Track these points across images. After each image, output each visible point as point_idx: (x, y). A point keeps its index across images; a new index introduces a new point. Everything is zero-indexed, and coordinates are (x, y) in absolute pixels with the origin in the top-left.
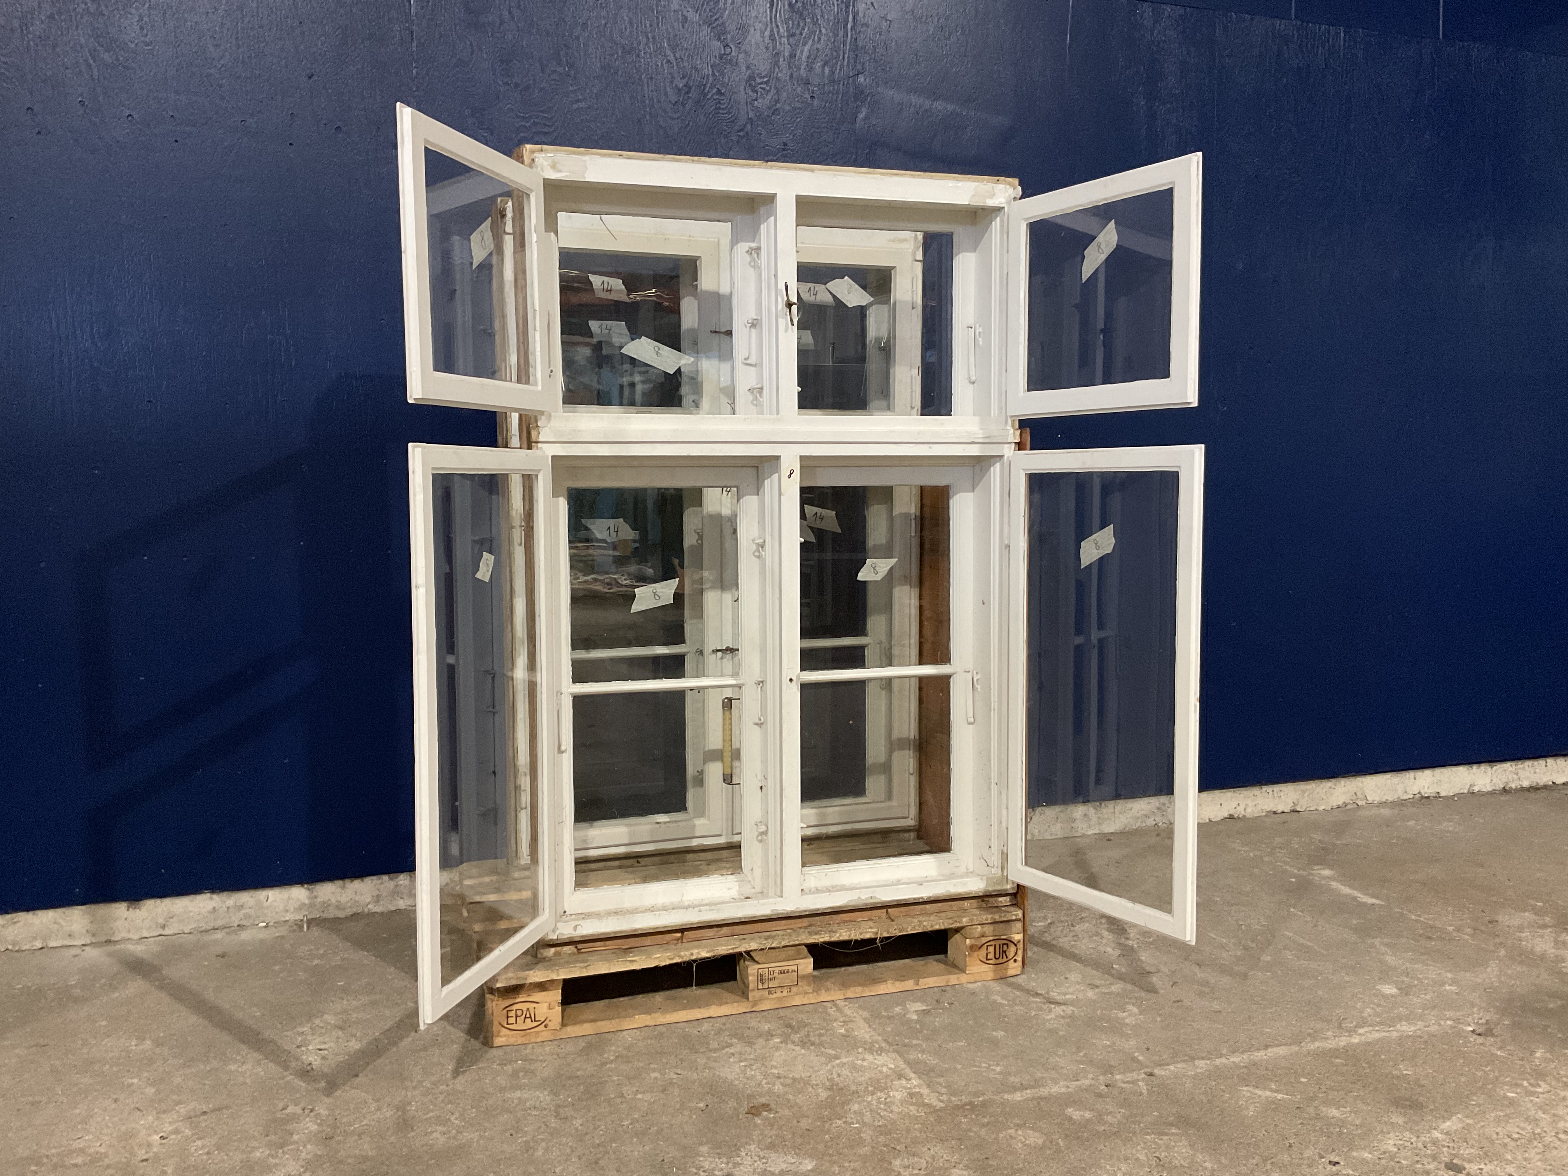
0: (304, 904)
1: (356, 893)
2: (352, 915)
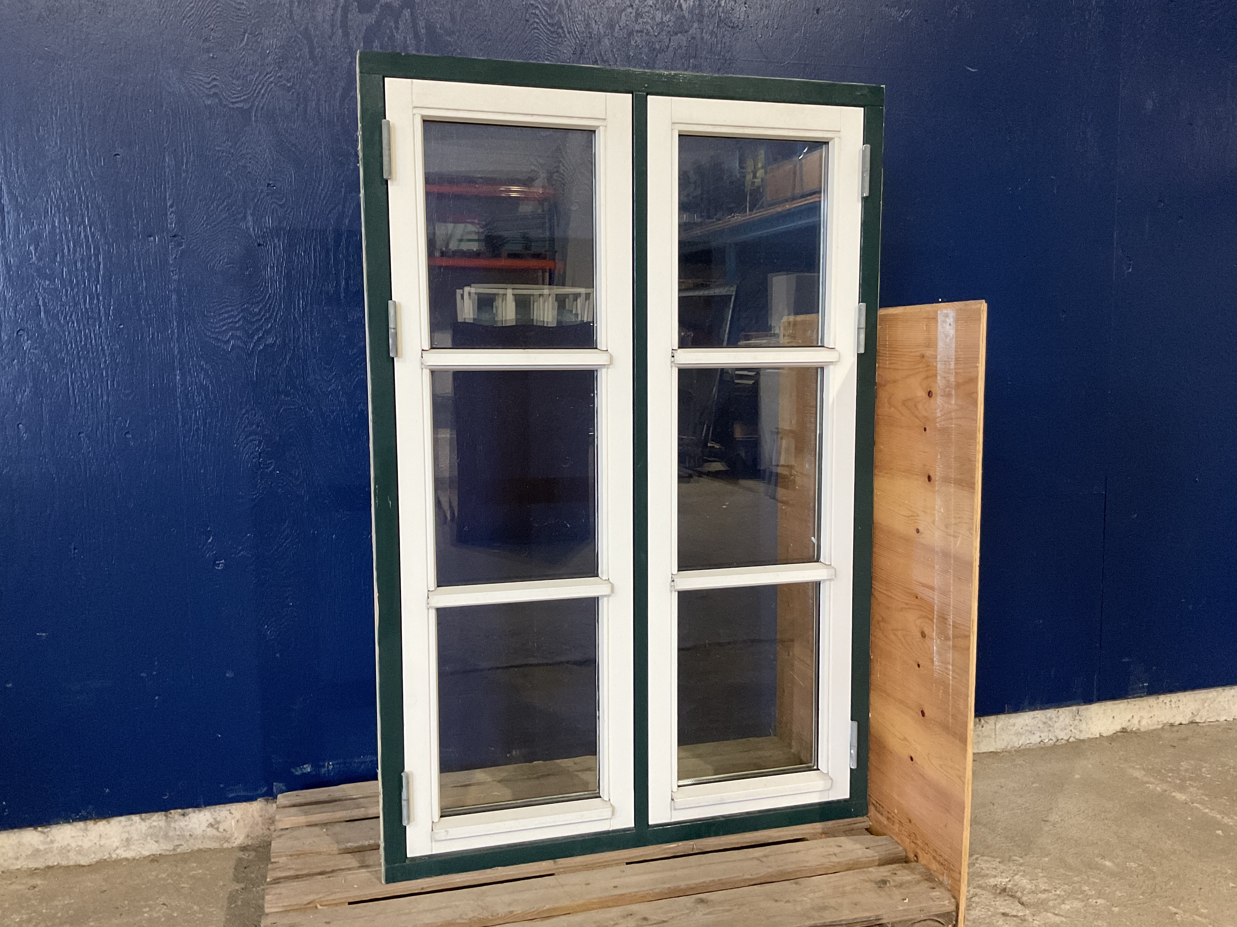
0: (38, 850)
1: (101, 835)
2: (97, 862)
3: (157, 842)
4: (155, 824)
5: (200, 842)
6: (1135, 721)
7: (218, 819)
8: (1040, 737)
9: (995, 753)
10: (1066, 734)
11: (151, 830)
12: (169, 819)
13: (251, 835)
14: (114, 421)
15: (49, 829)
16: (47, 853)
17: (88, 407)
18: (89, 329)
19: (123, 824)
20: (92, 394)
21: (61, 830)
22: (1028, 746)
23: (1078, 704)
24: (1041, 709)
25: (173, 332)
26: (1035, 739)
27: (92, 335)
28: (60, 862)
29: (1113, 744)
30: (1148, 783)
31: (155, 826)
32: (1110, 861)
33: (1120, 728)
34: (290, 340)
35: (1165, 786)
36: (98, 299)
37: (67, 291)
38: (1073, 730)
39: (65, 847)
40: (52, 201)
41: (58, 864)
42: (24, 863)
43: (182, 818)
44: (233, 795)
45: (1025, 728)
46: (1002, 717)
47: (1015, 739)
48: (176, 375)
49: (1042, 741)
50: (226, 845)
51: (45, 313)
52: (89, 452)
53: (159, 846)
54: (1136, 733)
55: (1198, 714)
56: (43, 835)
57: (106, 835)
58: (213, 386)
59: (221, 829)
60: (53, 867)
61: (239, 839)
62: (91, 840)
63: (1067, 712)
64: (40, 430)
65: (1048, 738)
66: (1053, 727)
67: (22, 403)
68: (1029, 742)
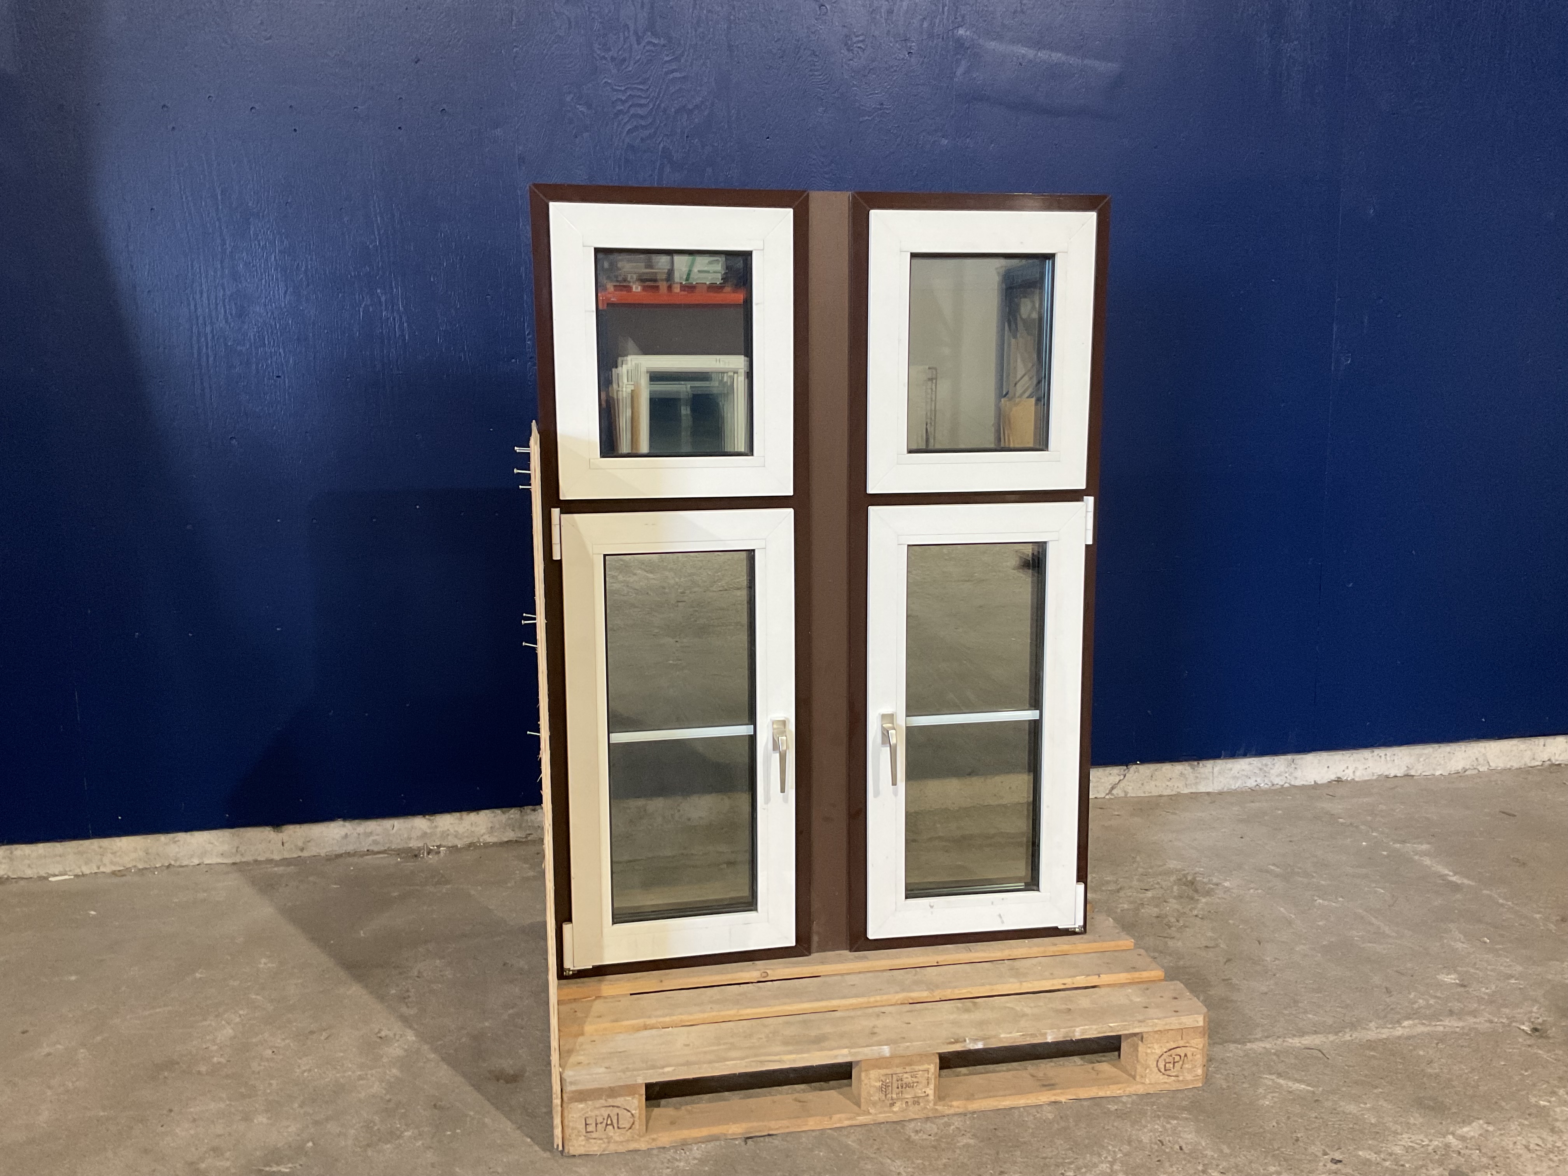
0: (426, 833)
1: (472, 824)
2: (468, 845)
6: (1350, 772)
8: (1257, 781)
9: (1214, 793)
10: (1281, 780)
22: (1244, 790)
23: (1294, 753)
24: (1256, 756)
26: (1251, 783)
29: (1328, 791)
33: (1335, 777)
38: (1289, 777)
45: (1241, 773)
46: (1219, 762)
47: (1232, 782)
49: (1257, 785)
54: (1349, 782)
55: (1412, 768)
63: (1283, 760)
65: (1263, 782)
66: (1269, 773)
68: (1245, 785)
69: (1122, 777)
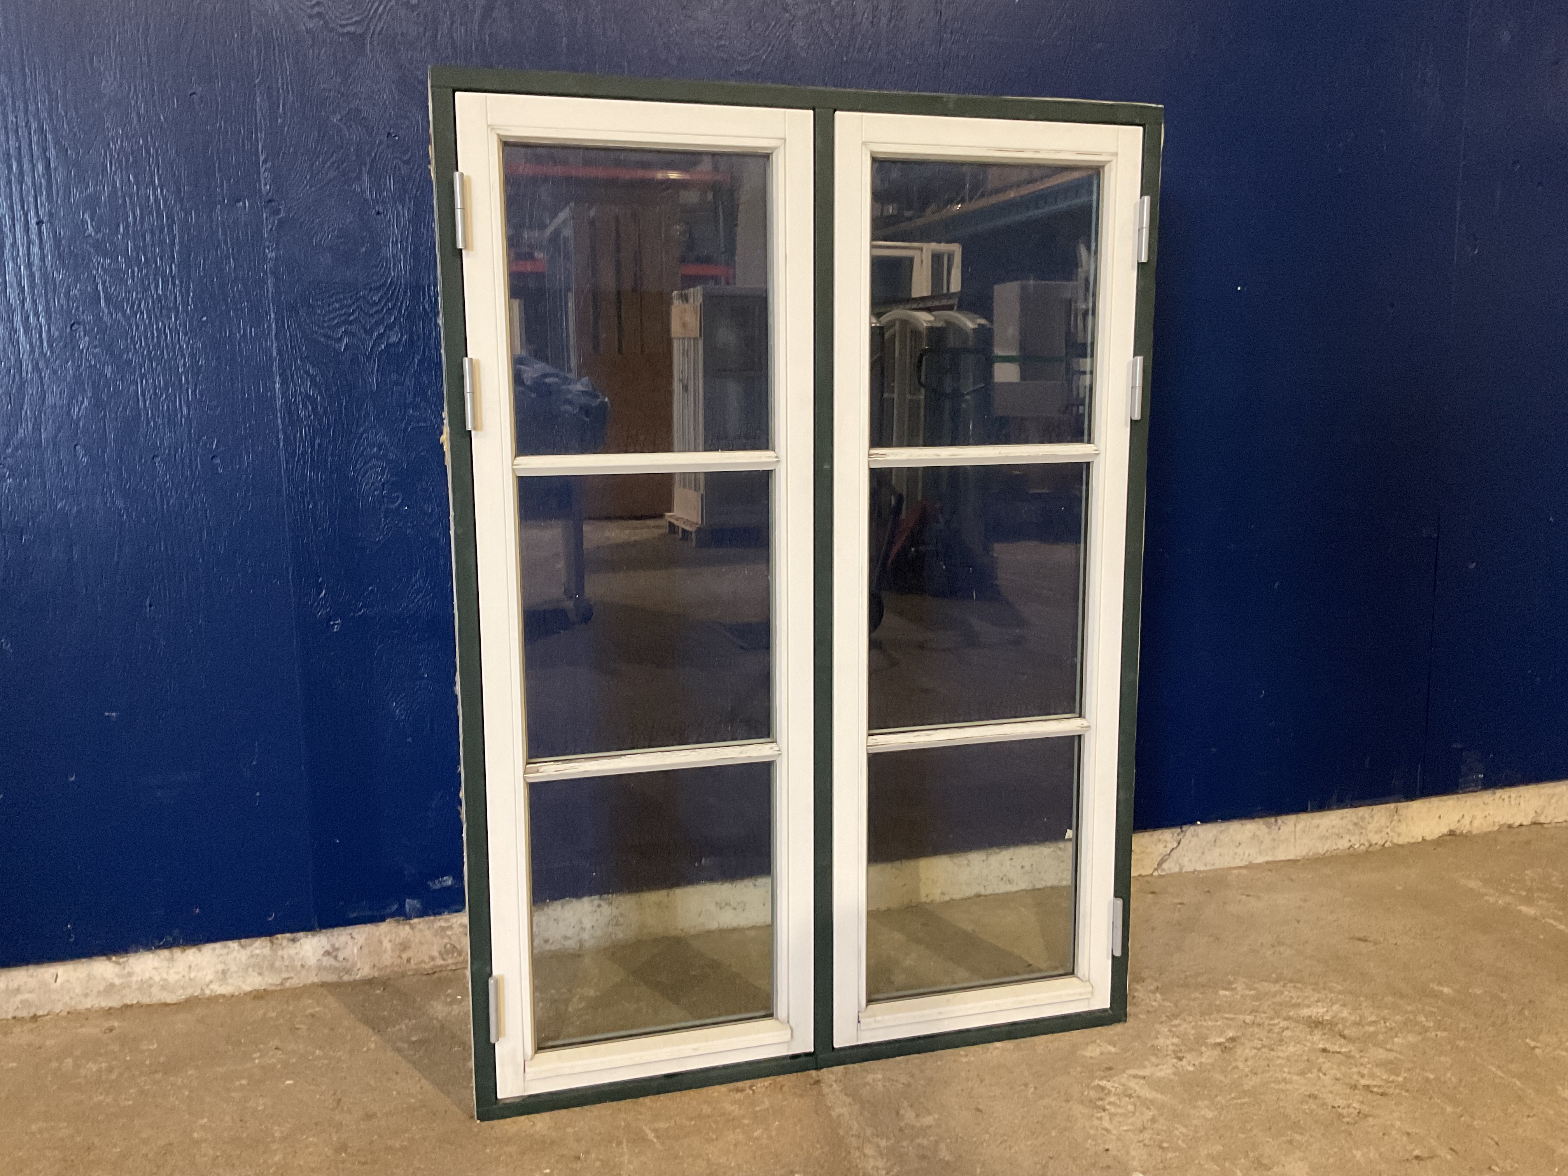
3: (260, 974)
4: (258, 952)
5: (314, 974)
6: (1466, 821)
7: (337, 945)
8: (1350, 841)
9: (1294, 862)
10: (1381, 838)
11: (253, 960)
12: (275, 946)
13: (379, 965)
14: (198, 442)
15: (125, 959)
16: (124, 988)
17: (163, 423)
18: (163, 322)
19: (217, 952)
20: (168, 407)
21: (142, 960)
22: (1334, 853)
23: (1399, 801)
24: (1352, 806)
25: (269, 326)
26: (1343, 844)
27: (167, 331)
28: (140, 999)
29: (1439, 849)
30: (1486, 895)
31: (258, 955)
32: (1448, 986)
33: (1448, 829)
34: (419, 336)
35: (1508, 899)
36: (174, 284)
37: (133, 272)
38: (1391, 834)
39: (146, 982)
40: (111, 155)
41: (138, 1002)
42: (94, 1002)
43: (291, 943)
44: (355, 915)
46: (1304, 817)
47: (1318, 844)
48: (275, 383)
49: (1351, 846)
50: (346, 978)
51: (105, 301)
52: (166, 482)
53: (263, 979)
54: (1466, 836)
55: (1542, 813)
56: (118, 966)
57: (197, 965)
58: (322, 395)
59: (341, 958)
60: (132, 1005)
61: (364, 970)
62: (178, 973)
63: (1383, 811)
64: (104, 452)
65: (1358, 842)
66: (1366, 829)
67: (79, 419)
68: (1335, 847)
69: (1175, 845)
